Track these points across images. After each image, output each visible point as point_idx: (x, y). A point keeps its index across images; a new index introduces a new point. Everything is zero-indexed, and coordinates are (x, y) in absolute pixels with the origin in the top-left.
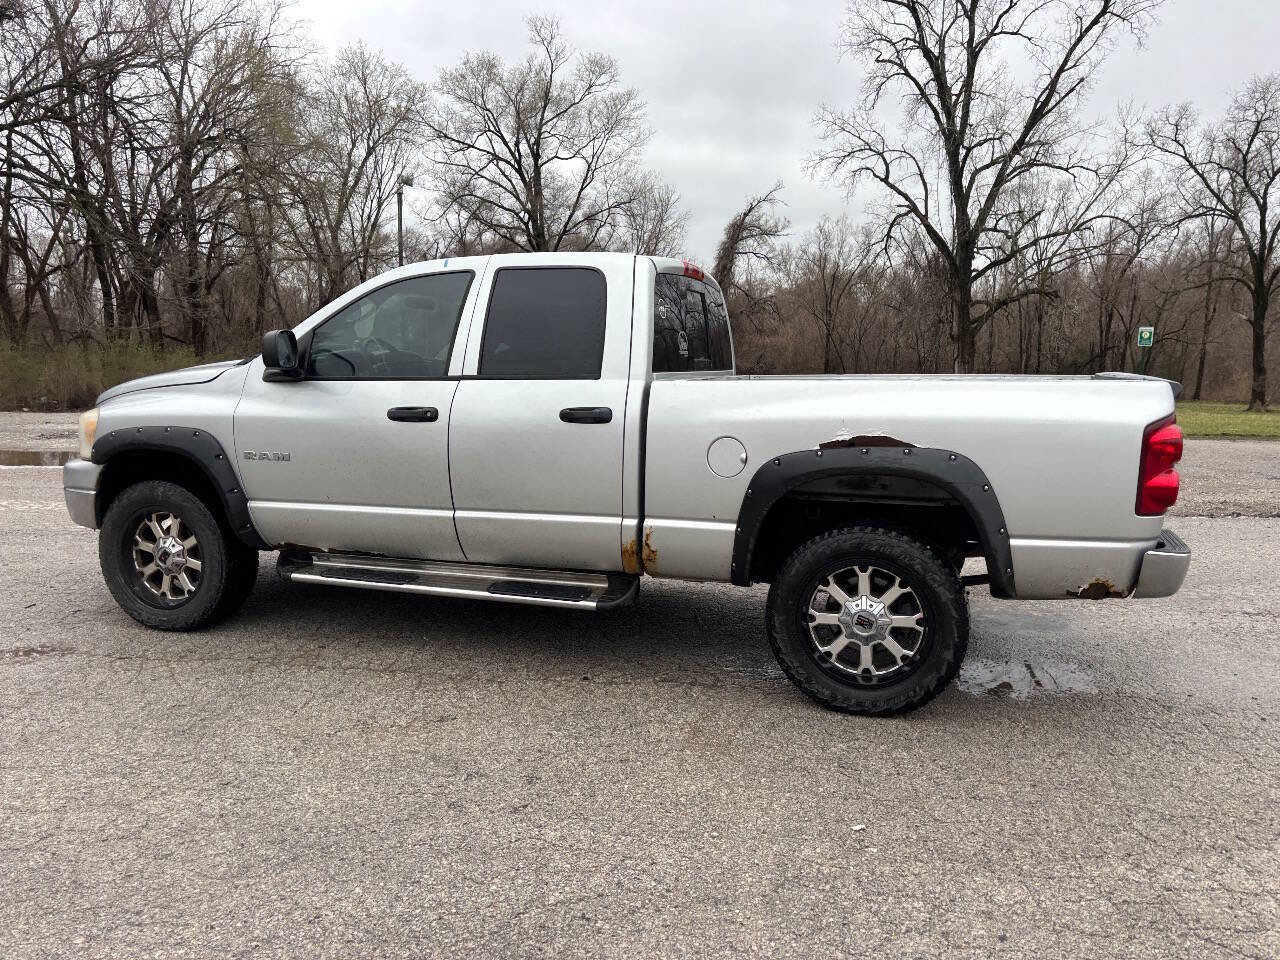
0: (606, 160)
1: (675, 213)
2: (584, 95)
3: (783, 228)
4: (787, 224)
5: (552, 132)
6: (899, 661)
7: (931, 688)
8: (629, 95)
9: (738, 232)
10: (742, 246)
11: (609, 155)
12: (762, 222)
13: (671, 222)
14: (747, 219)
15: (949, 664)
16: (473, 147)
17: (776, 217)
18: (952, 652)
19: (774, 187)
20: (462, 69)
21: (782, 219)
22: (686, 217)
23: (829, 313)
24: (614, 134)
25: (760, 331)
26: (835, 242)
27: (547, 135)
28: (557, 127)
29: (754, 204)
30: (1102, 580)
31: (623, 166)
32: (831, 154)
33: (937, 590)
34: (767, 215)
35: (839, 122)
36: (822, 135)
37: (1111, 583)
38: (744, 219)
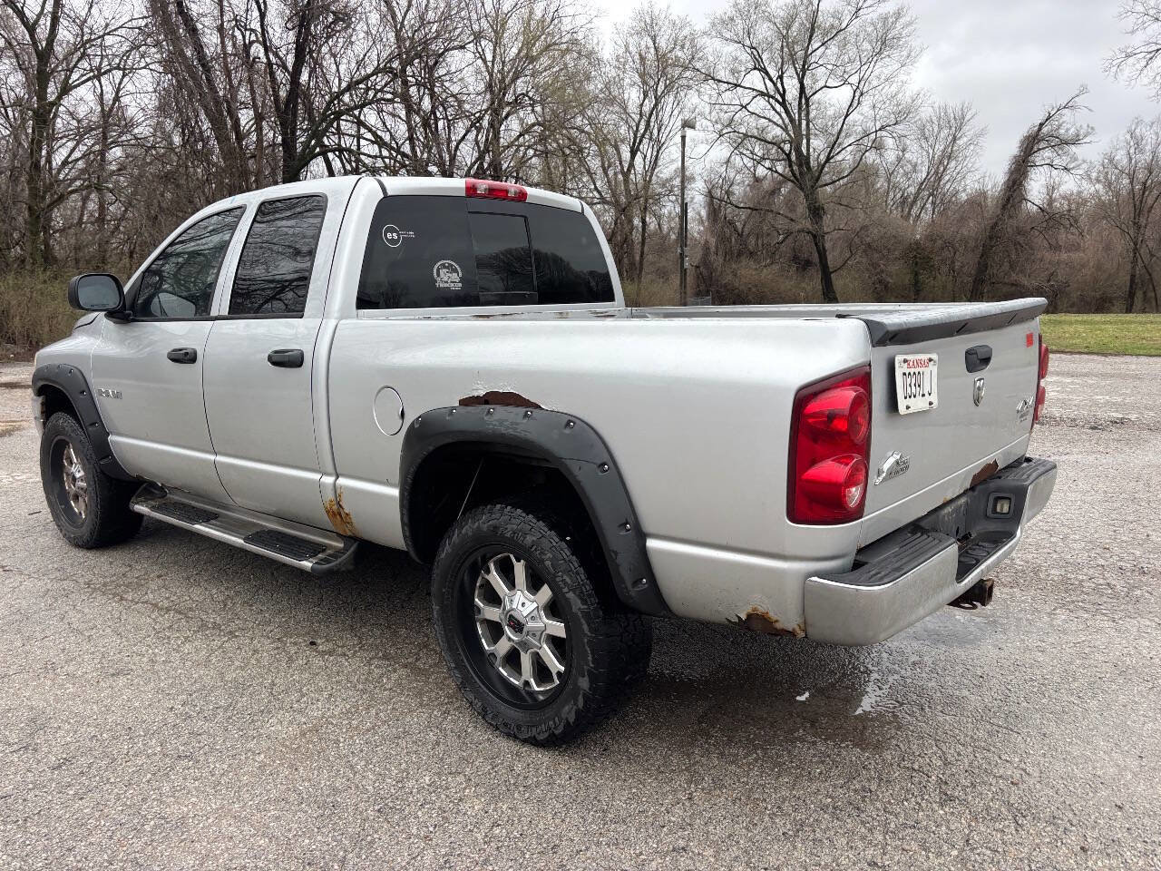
0: (875, 83)
1: (969, 131)
2: (851, 20)
3: (1085, 136)
4: (1091, 130)
5: (820, 62)
6: (555, 677)
7: (571, 720)
8: (898, 15)
9: (1031, 144)
10: (1039, 158)
11: (878, 78)
12: (1062, 131)
13: (965, 139)
14: (1045, 130)
15: (584, 695)
16: (739, 86)
17: (1078, 125)
18: (586, 678)
19: (1077, 92)
20: (731, 12)
21: (1085, 126)
22: (981, 134)
23: (1137, 226)
24: (883, 56)
25: (1056, 248)
26: (1148, 148)
27: (814, 65)
28: (825, 56)
29: (1053, 113)
30: (761, 610)
31: (892, 89)
32: (1143, 49)
33: (567, 595)
34: (1069, 123)
35: (1152, 12)
36: (1131, 29)
37: (773, 616)
38: (1040, 129)
